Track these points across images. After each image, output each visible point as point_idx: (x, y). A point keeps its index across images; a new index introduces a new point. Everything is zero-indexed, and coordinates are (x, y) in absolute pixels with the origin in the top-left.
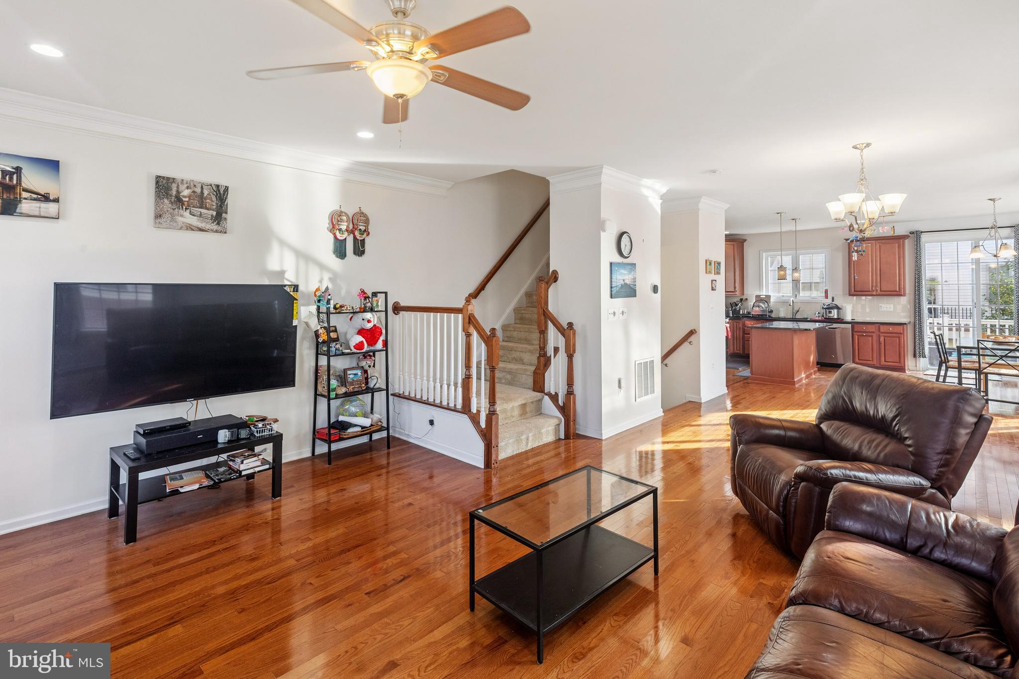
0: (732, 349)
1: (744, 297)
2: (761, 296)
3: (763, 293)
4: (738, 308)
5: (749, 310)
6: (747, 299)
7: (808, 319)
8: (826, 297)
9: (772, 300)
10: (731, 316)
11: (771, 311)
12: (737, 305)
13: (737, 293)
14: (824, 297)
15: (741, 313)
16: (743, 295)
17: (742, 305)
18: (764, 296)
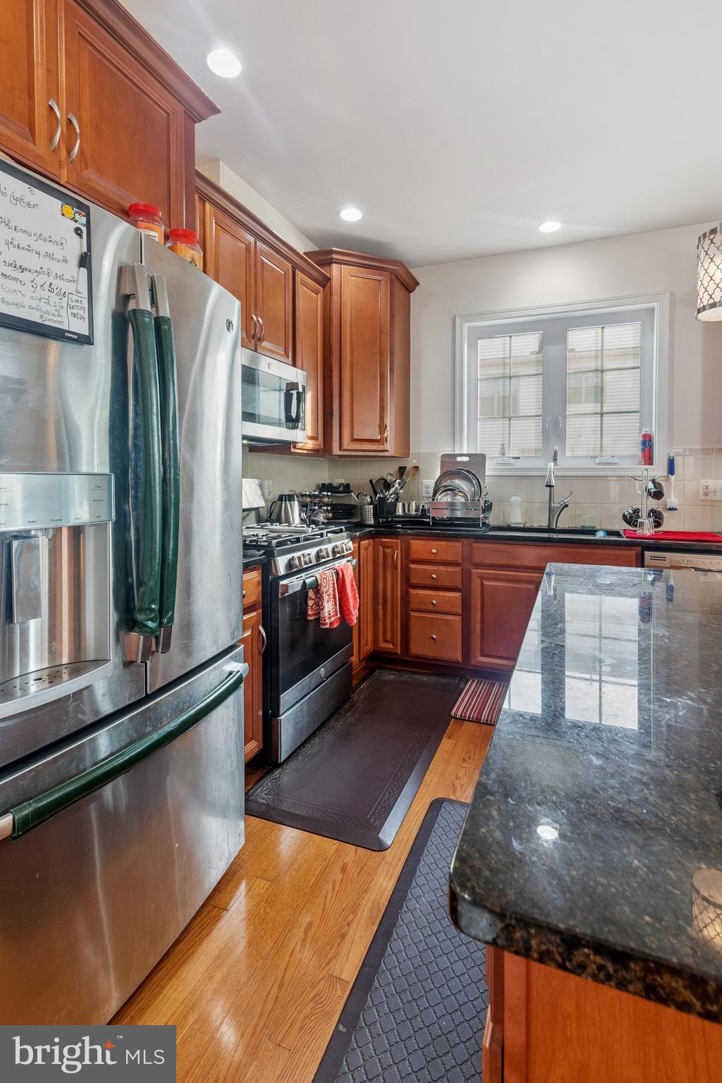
0: (370, 640)
1: (410, 463)
2: (459, 459)
3: (464, 448)
4: (390, 495)
5: (425, 503)
6: (416, 468)
7: (600, 535)
8: (648, 459)
9: (490, 468)
10: (372, 522)
11: (488, 508)
12: (388, 486)
13: (388, 446)
14: (642, 460)
15: (400, 512)
16: (407, 455)
17: (402, 486)
18: (466, 459)
